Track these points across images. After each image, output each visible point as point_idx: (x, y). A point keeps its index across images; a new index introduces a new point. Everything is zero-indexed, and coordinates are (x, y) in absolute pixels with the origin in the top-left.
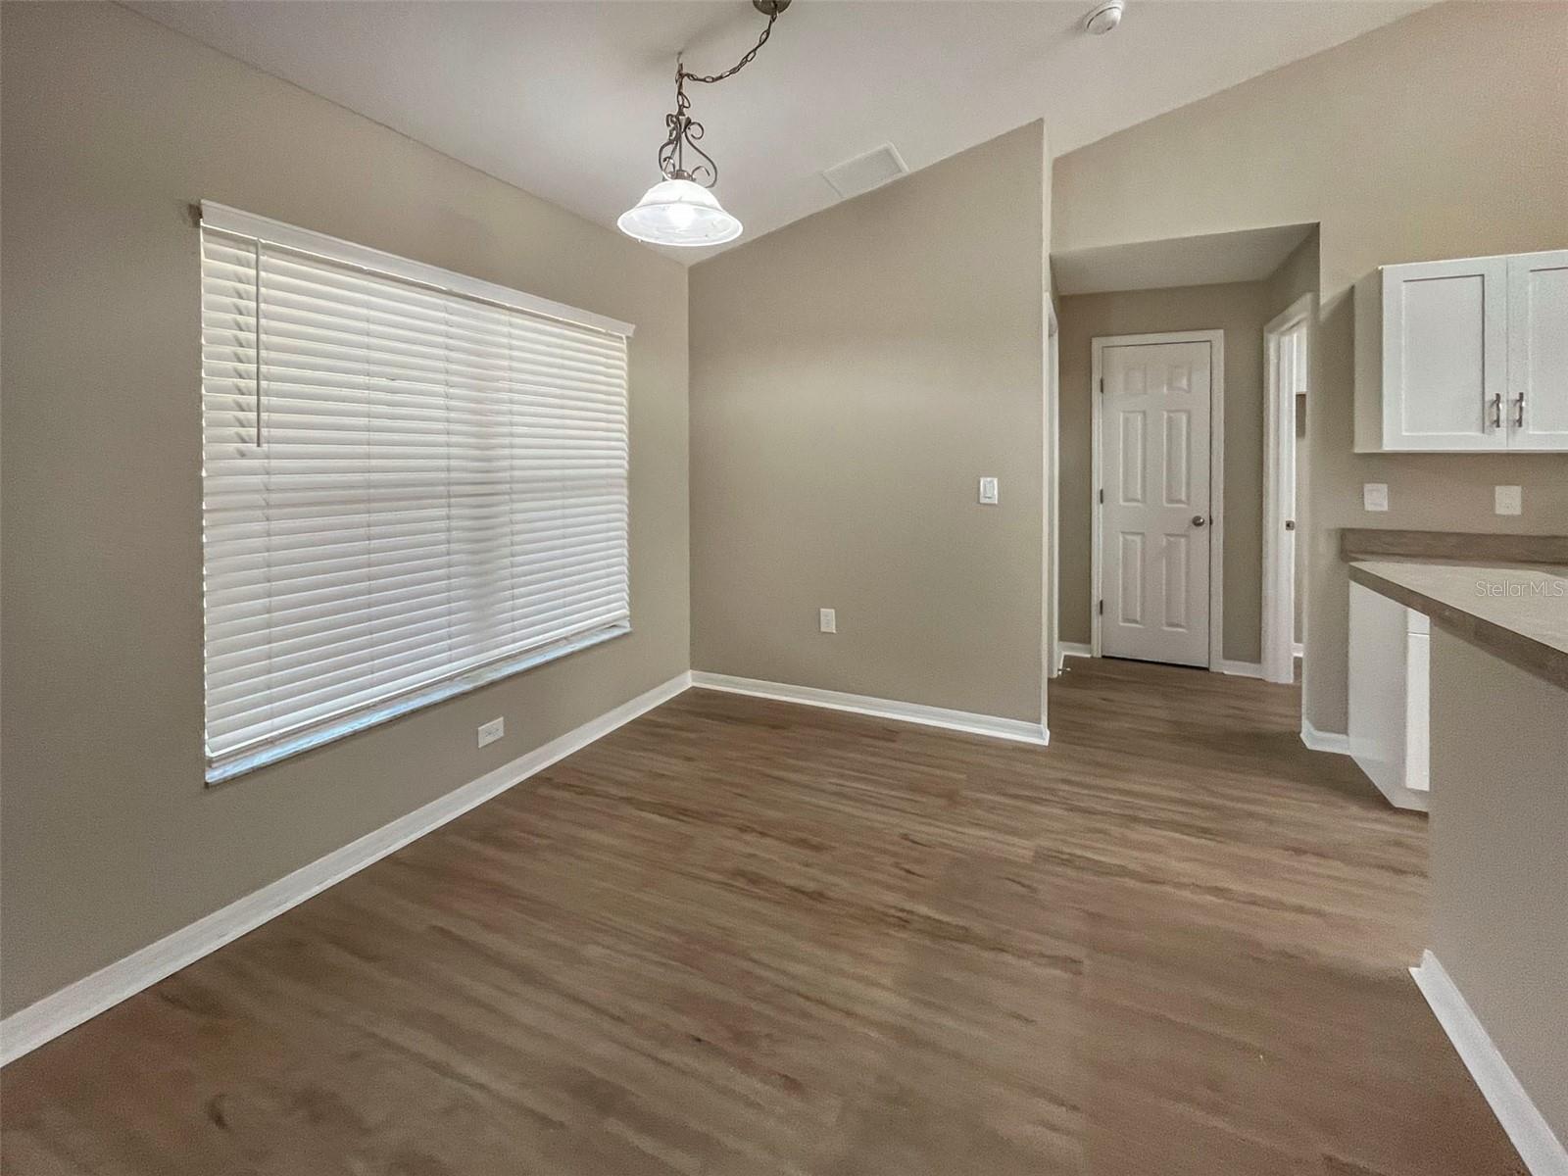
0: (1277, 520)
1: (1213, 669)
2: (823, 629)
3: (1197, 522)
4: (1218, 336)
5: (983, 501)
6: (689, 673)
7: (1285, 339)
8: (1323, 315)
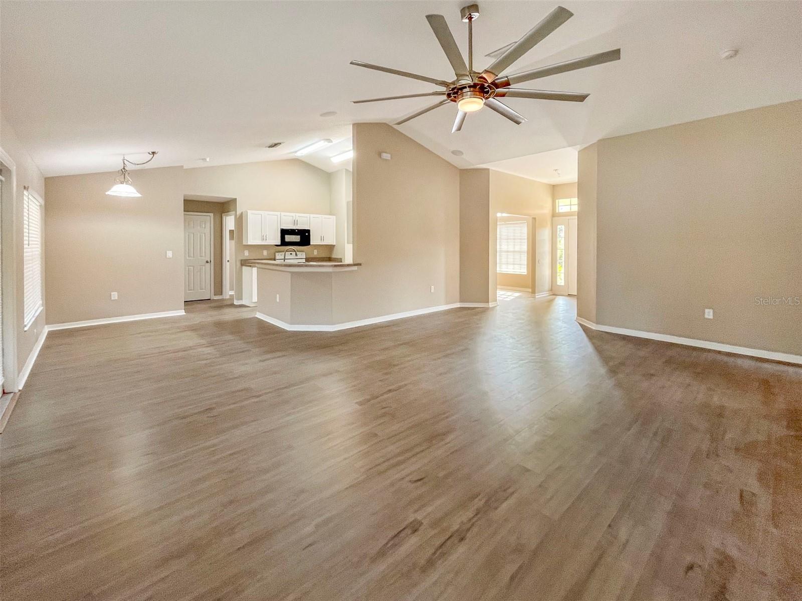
0: (226, 259)
1: (212, 299)
2: (112, 299)
3: (207, 262)
4: (212, 215)
5: (167, 257)
6: (46, 326)
7: (227, 218)
8: (238, 217)
